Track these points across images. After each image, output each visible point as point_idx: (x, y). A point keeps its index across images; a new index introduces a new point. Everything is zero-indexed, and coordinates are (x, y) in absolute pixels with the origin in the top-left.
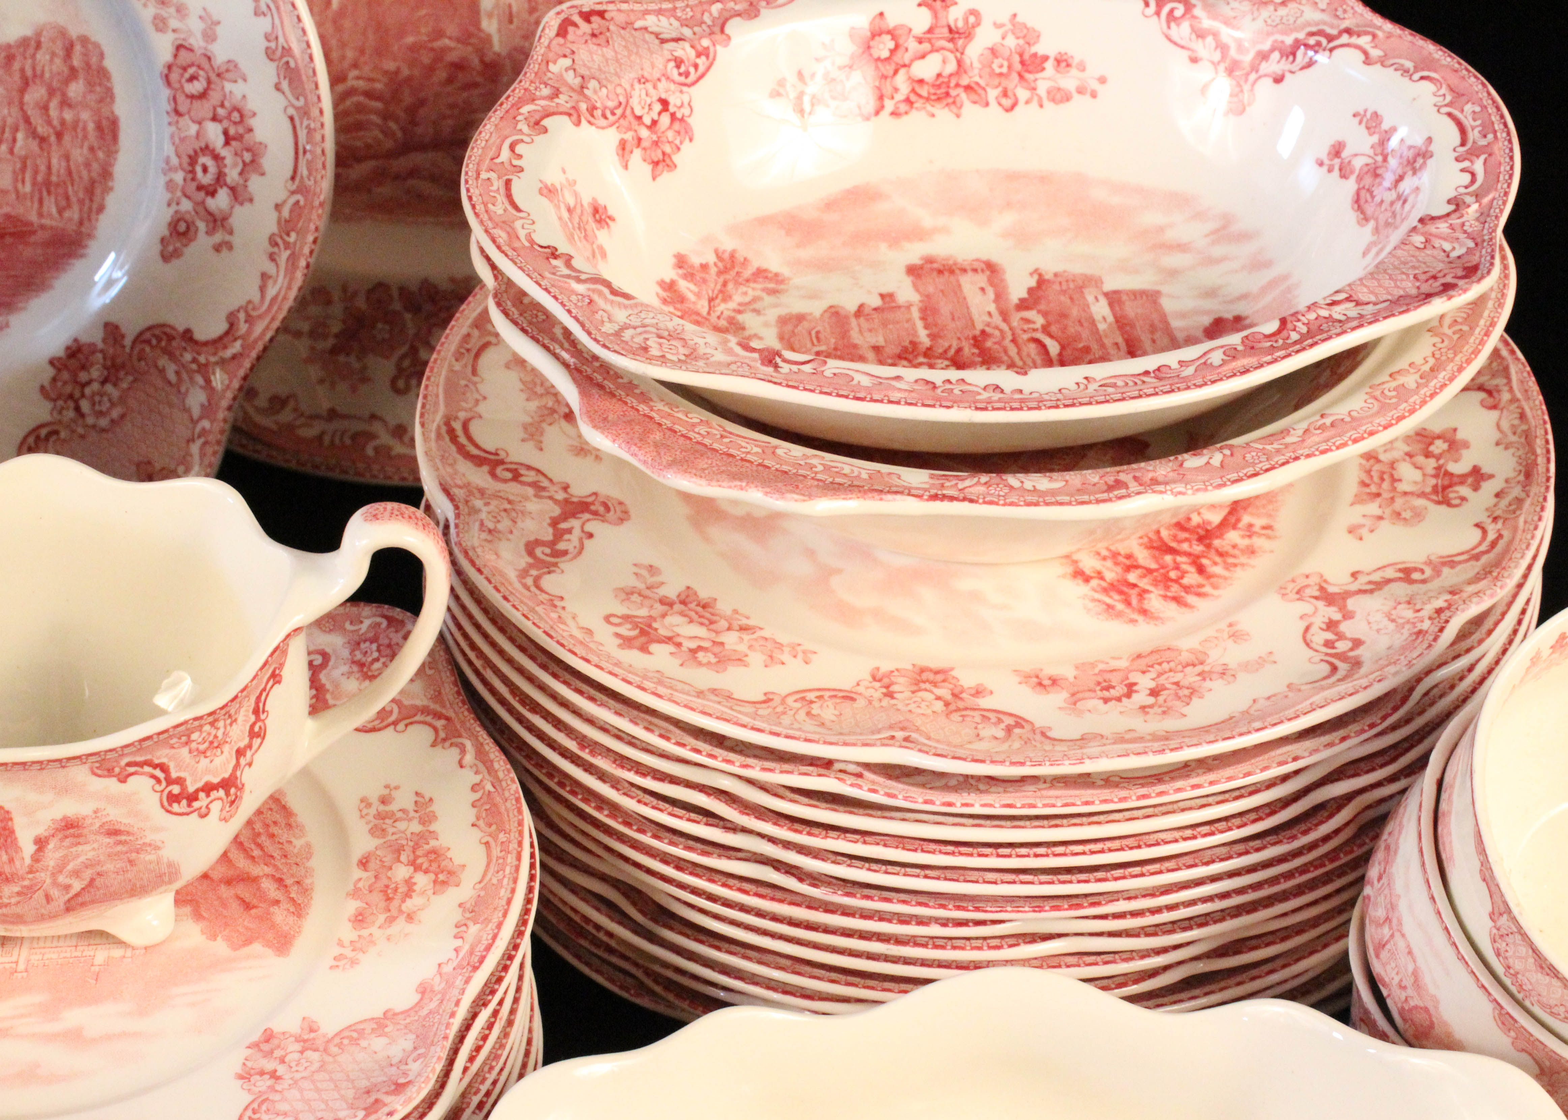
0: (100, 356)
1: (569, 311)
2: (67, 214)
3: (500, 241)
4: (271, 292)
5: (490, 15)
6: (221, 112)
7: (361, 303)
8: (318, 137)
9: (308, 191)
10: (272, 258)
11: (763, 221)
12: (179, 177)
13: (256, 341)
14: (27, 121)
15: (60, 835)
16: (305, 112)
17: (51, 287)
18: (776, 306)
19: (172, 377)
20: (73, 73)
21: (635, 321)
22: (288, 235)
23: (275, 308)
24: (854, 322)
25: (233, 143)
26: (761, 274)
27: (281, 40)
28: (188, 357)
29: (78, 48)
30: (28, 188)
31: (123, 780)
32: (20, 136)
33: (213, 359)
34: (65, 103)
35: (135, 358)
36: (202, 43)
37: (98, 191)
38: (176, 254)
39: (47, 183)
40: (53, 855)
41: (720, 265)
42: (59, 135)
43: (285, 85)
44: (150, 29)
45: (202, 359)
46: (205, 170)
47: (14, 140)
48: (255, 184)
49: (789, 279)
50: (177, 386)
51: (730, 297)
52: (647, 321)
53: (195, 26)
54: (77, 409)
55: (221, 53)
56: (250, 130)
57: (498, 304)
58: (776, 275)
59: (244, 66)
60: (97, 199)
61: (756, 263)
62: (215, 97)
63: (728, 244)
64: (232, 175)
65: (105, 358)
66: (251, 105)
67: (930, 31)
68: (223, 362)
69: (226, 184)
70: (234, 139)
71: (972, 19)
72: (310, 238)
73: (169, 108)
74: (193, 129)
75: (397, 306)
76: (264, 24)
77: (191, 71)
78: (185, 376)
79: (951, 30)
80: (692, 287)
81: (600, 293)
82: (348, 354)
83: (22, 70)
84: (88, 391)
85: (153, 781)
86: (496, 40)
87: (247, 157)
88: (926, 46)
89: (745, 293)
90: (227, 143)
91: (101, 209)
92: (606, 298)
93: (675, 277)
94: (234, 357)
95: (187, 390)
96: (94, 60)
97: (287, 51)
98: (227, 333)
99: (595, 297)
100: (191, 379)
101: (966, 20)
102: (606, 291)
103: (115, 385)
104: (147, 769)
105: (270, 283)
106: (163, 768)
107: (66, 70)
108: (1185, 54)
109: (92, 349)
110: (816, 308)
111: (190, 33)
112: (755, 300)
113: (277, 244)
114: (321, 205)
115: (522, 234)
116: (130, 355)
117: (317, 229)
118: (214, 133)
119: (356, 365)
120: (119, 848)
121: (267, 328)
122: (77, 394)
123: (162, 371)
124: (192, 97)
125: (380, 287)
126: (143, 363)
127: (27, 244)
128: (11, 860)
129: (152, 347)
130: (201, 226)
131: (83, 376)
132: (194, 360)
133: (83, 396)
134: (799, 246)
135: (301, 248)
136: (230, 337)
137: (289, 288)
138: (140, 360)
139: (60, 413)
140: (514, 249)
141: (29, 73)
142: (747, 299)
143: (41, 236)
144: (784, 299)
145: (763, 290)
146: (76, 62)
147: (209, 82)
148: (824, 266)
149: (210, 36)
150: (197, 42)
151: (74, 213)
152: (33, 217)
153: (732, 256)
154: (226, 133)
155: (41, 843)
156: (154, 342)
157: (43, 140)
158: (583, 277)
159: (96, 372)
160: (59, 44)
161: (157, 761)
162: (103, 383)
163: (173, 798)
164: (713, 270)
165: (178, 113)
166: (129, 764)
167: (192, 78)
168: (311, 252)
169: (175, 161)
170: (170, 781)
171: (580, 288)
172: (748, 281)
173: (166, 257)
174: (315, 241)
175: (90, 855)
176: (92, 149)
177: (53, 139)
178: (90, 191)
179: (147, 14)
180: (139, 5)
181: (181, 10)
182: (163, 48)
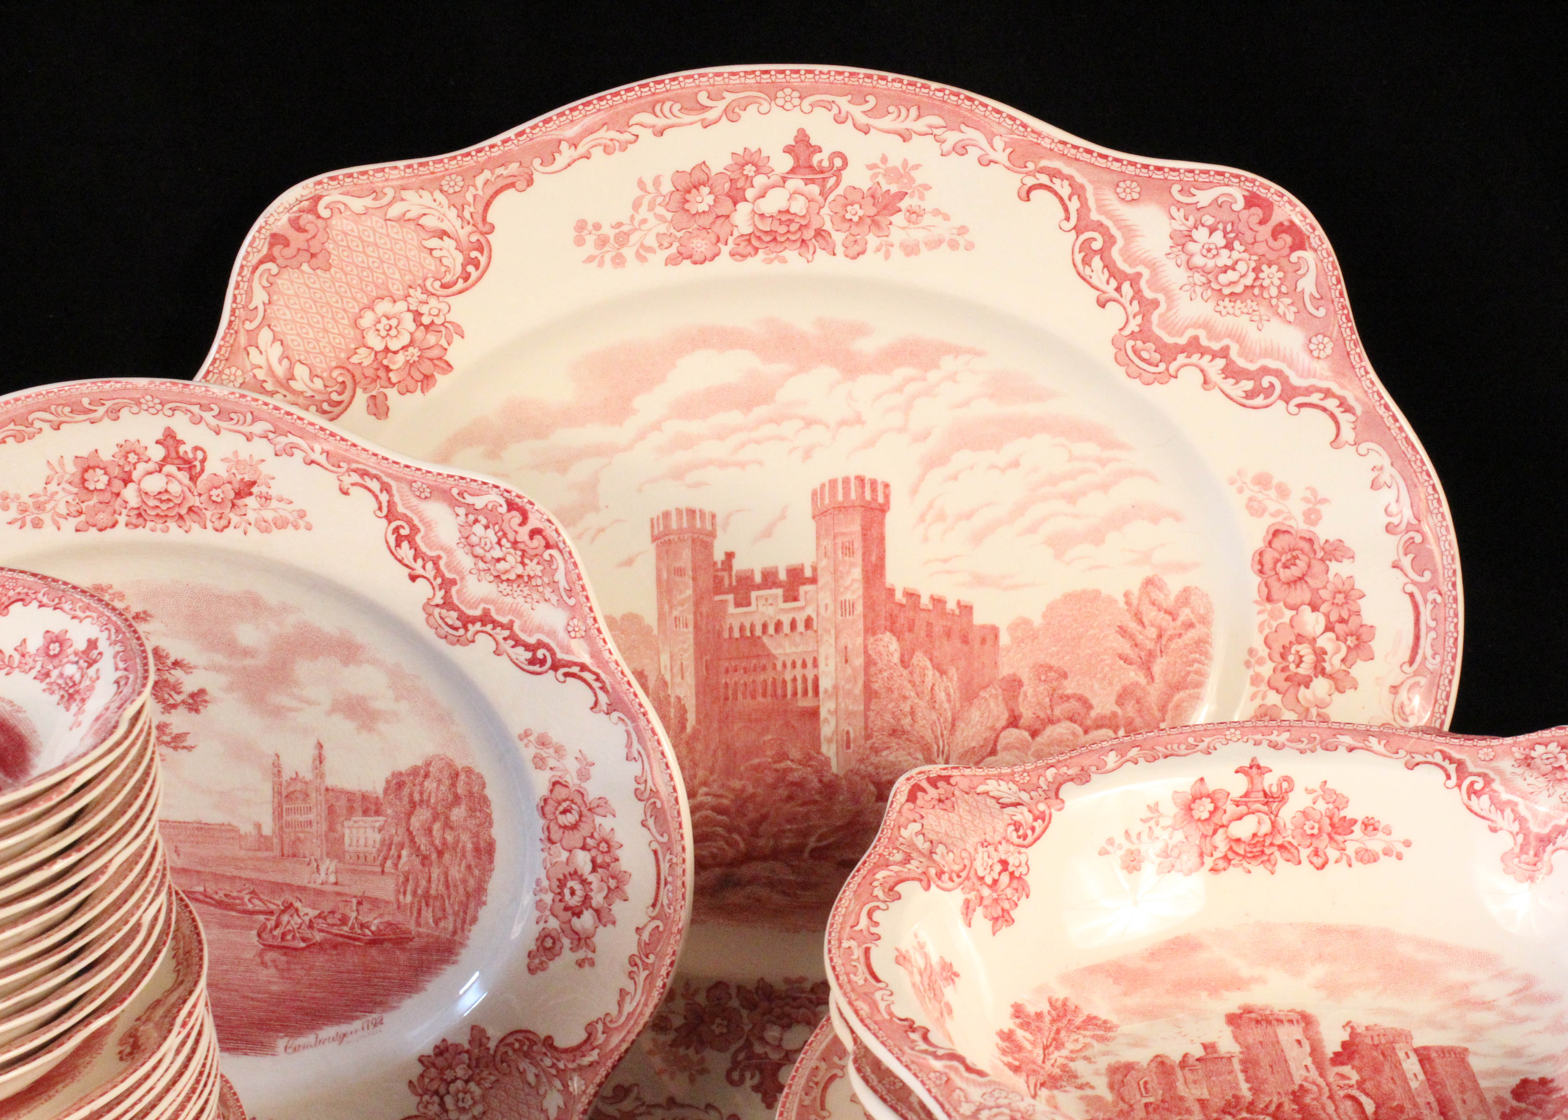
0: (465, 1057)
1: (929, 1091)
2: (442, 924)
3: (862, 1013)
4: (628, 1008)
5: (830, 741)
6: (590, 841)
7: (701, 999)
8: (679, 871)
9: (667, 918)
10: (631, 975)
11: (1092, 970)
12: (548, 898)
13: (612, 1051)
14: (412, 840)
16: (669, 848)
17: (423, 989)
18: (1105, 1054)
19: (531, 1078)
20: (457, 799)
21: (991, 1102)
22: (647, 957)
23: (632, 1022)
24: (1179, 1073)
25: (600, 870)
26: (1091, 1020)
27: (650, 783)
28: (548, 1062)
29: (463, 777)
30: (409, 898)
32: (404, 853)
33: (571, 1066)
34: (448, 825)
35: (498, 1059)
36: (577, 781)
37: (472, 905)
38: (542, 967)
39: (427, 896)
41: (1053, 1013)
42: (440, 854)
43: (651, 822)
44: (530, 766)
45: (561, 1065)
46: (573, 893)
47: (399, 857)
48: (618, 908)
49: (1117, 1026)
50: (536, 1088)
51: (1063, 1045)
52: (1002, 1101)
53: (571, 765)
54: (442, 1104)
55: (593, 790)
56: (617, 860)
57: (859, 1070)
58: (1105, 1022)
59: (614, 803)
60: (470, 912)
61: (1086, 1011)
62: (585, 829)
63: (1061, 993)
64: (598, 899)
65: (470, 1059)
66: (619, 837)
67: (1246, 795)
68: (580, 1068)
69: (591, 907)
70: (601, 867)
71: (1285, 785)
72: (669, 961)
73: (543, 836)
74: (565, 855)
75: (735, 1003)
76: (635, 768)
77: (565, 805)
78: (544, 1079)
79: (1266, 795)
80: (1028, 1036)
81: (956, 1070)
82: (688, 1047)
83: (411, 795)
84: (453, 1088)
86: (834, 763)
87: (612, 883)
88: (1243, 809)
89: (1077, 1040)
90: (594, 870)
91: (474, 920)
92: (961, 1076)
93: (1013, 1027)
94: (591, 1064)
95: (546, 1091)
96: (476, 789)
97: (655, 793)
98: (586, 1042)
99: (952, 1075)
100: (550, 1083)
101: (1280, 786)
102: (962, 1068)
103: (478, 1084)
105: (628, 998)
107: (451, 797)
108: (1485, 823)
109: (457, 1050)
110: (1142, 1057)
111: (566, 771)
112: (1085, 1046)
113: (636, 965)
114: (679, 931)
115: (882, 1006)
116: (494, 1056)
117: (674, 953)
118: (583, 860)
119: (695, 1058)
121: (623, 1040)
122: (442, 1090)
123: (522, 1073)
124: (565, 827)
125: (719, 986)
126: (505, 1064)
127: (404, 950)
129: (515, 1051)
130: (566, 942)
131: (449, 1075)
132: (554, 1065)
133: (448, 1093)
134: (1125, 994)
135: (659, 970)
136: (588, 1047)
137: (646, 1005)
138: (502, 1062)
139: (426, 1107)
140: (876, 1023)
141: (417, 797)
142: (1079, 1046)
143: (416, 943)
144: (1112, 1046)
145: (1093, 1037)
146: (461, 790)
147: (581, 816)
148: (1148, 1014)
149: (584, 775)
150: (572, 779)
151: (449, 924)
152: (412, 926)
153: (1064, 1004)
154: (593, 861)
156: (517, 1045)
157: (425, 860)
158: (940, 1052)
159: (460, 1072)
160: (446, 773)
162: (467, 1082)
164: (1047, 1019)
165: (550, 840)
167: (566, 811)
168: (668, 974)
169: (545, 883)
171: (938, 1065)
172: (1078, 1028)
173: (532, 971)
174: (672, 964)
176: (469, 867)
177: (434, 856)
178: (465, 907)
179: (528, 753)
180: (521, 745)
181: (559, 751)
182: (541, 783)
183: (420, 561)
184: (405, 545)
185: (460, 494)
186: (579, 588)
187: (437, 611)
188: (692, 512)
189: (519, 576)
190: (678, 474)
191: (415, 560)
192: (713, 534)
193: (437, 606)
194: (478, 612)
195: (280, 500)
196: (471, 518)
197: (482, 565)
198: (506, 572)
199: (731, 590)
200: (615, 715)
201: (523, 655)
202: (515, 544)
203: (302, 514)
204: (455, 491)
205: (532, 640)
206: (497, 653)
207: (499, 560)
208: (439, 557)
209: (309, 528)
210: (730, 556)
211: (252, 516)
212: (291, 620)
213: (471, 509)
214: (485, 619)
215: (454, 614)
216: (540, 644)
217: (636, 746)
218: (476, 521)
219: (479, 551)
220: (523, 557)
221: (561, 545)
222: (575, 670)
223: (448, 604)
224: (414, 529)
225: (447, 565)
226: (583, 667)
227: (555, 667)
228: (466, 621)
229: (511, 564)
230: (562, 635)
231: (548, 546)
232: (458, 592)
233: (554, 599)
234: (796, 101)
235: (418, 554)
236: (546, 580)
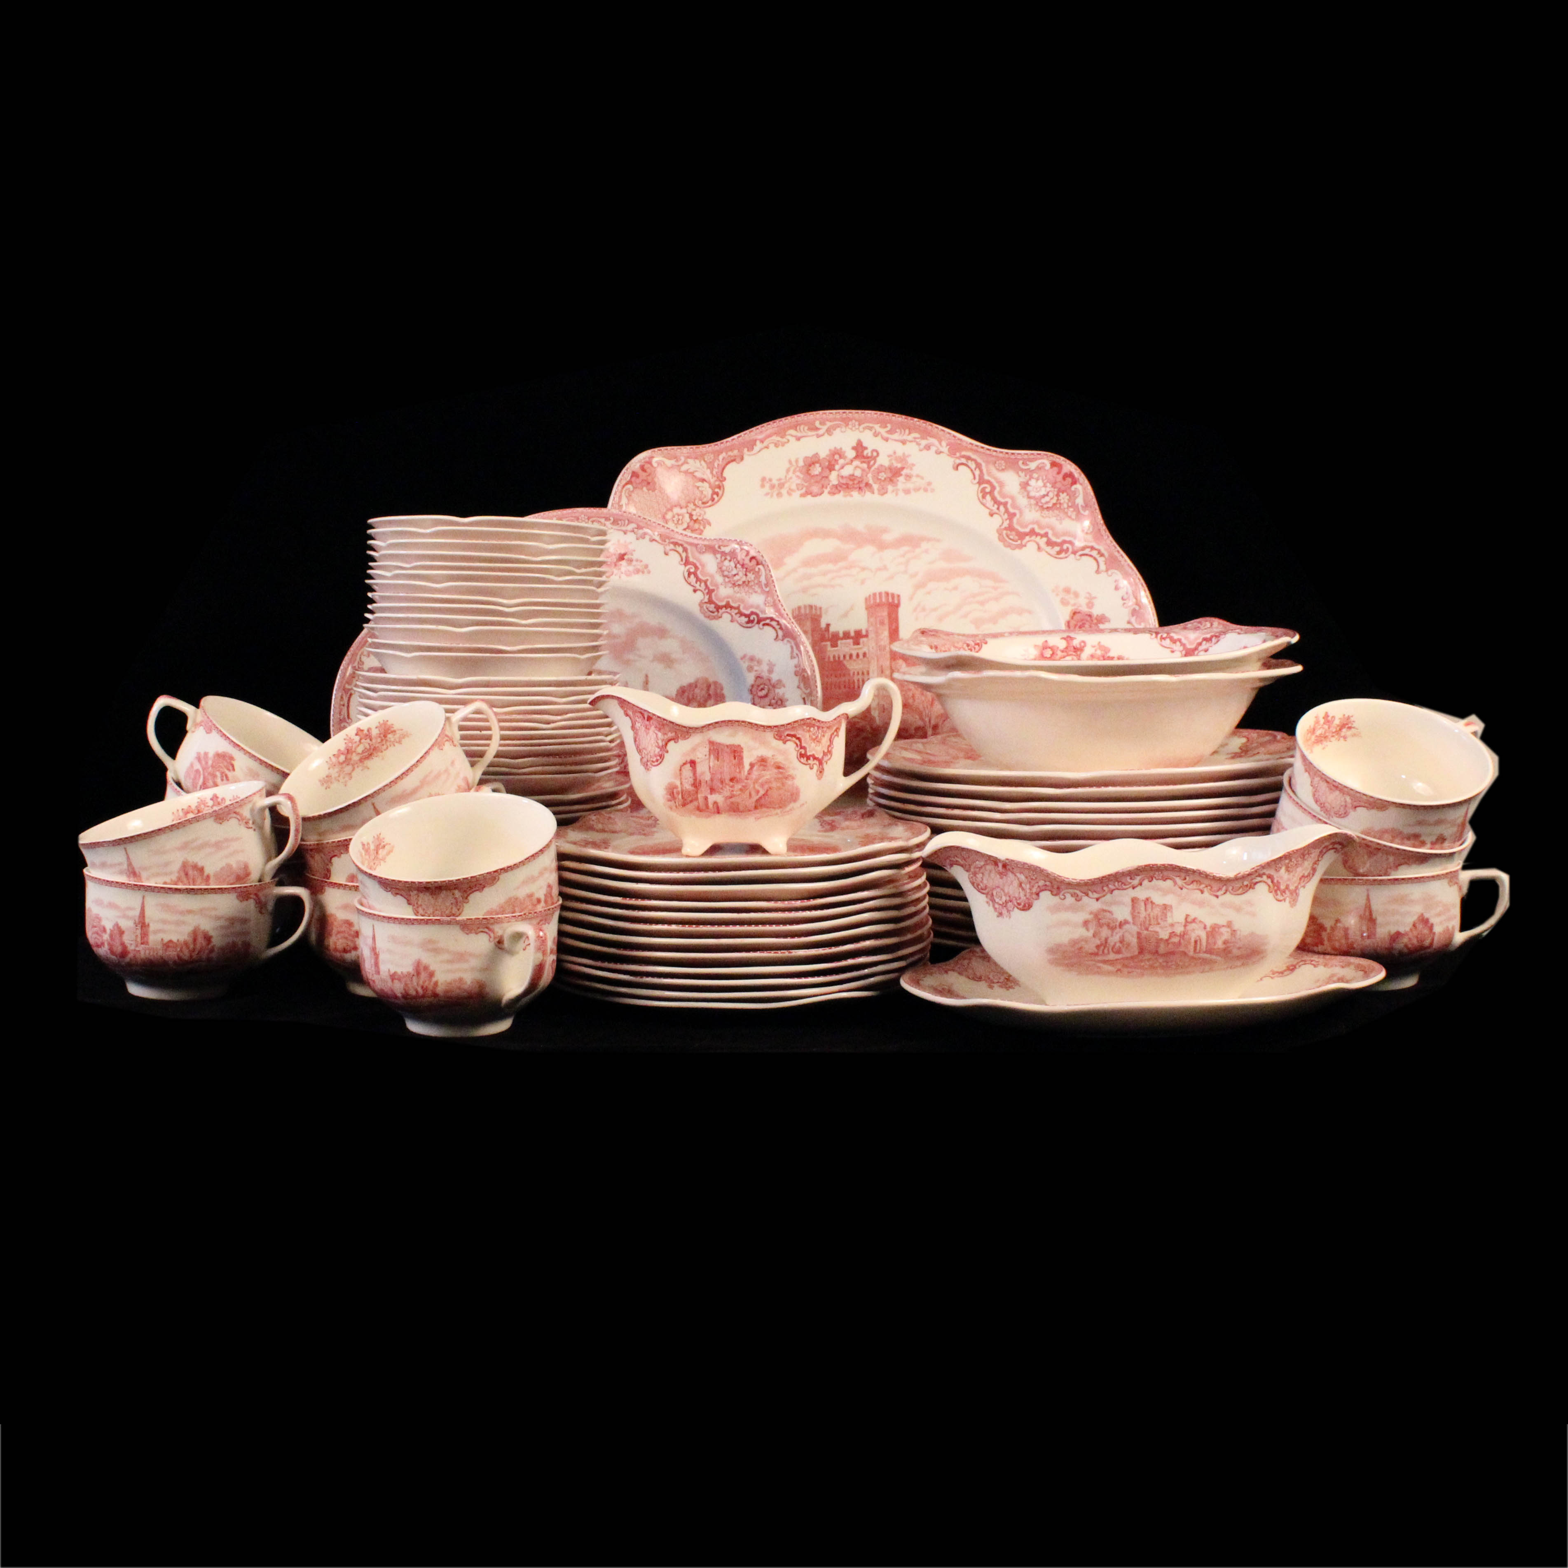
5: (875, 709)
6: (773, 702)
15: (759, 763)
16: (810, 694)
20: (709, 697)
27: (802, 666)
29: (712, 687)
31: (785, 743)
36: (767, 674)
40: (755, 773)
43: (802, 685)
44: (745, 671)
53: (765, 668)
55: (775, 677)
59: (784, 681)
62: (771, 696)
66: (786, 696)
67: (1066, 648)
71: (1083, 644)
73: (751, 703)
76: (795, 661)
77: (762, 686)
79: (1074, 648)
85: (795, 745)
86: (877, 719)
88: (1065, 654)
96: (718, 691)
97: (804, 670)
101: (1080, 644)
104: (794, 739)
106: (799, 739)
107: (707, 696)
108: (1169, 650)
111: (762, 671)
120: (780, 776)
124: (761, 697)
128: (740, 772)
141: (691, 697)
146: (711, 692)
147: (769, 690)
149: (770, 671)
150: (765, 674)
155: (752, 765)
160: (705, 685)
161: (798, 736)
163: (802, 755)
166: (788, 735)
167: (762, 689)
170: (802, 747)
175: (768, 777)
179: (745, 665)
180: (741, 662)
181: (759, 662)
182: (750, 678)
183: (698, 583)
184: (692, 576)
185: (719, 547)
186: (771, 582)
187: (705, 606)
188: (811, 607)
189: (744, 582)
190: (805, 590)
191: (696, 582)
192: (820, 616)
193: (706, 603)
194: (724, 603)
195: (637, 560)
196: (723, 558)
197: (727, 580)
198: (737, 581)
199: (828, 640)
200: (785, 641)
201: (744, 620)
202: (743, 566)
203: (646, 566)
204: (717, 547)
205: (748, 612)
206: (732, 621)
207: (735, 575)
208: (707, 580)
209: (649, 572)
210: (828, 625)
211: (623, 569)
212: (637, 620)
213: (723, 554)
214: (728, 606)
215: (713, 606)
216: (752, 613)
217: (795, 651)
218: (726, 559)
219: (726, 573)
220: (746, 571)
221: (764, 563)
222: (768, 621)
223: (710, 601)
224: (696, 568)
225: (711, 583)
226: (772, 619)
227: (758, 622)
228: (718, 608)
229: (741, 577)
230: (762, 606)
231: (758, 564)
232: (715, 595)
233: (759, 590)
234: (857, 427)
235: (698, 580)
236: (756, 582)
